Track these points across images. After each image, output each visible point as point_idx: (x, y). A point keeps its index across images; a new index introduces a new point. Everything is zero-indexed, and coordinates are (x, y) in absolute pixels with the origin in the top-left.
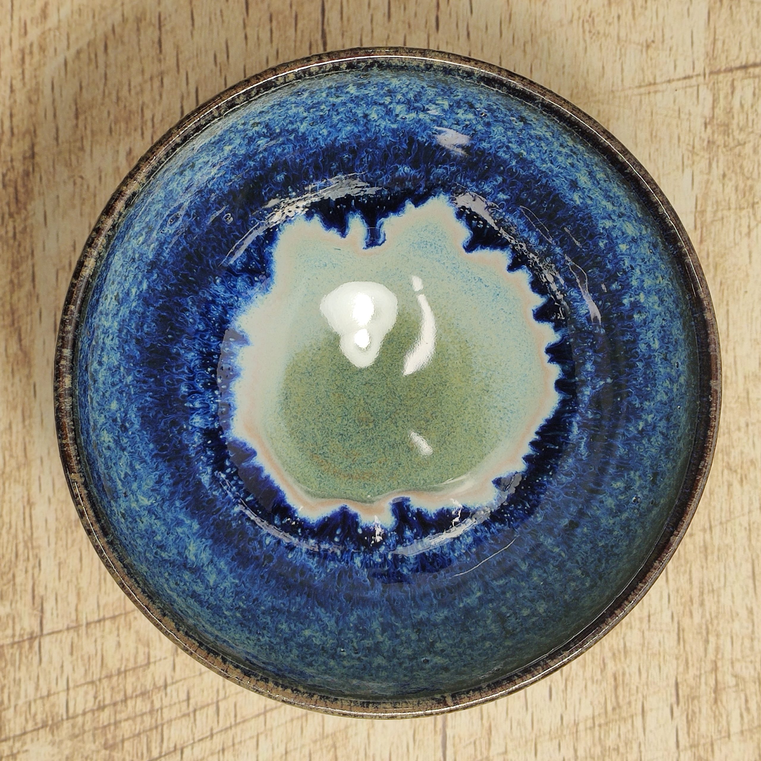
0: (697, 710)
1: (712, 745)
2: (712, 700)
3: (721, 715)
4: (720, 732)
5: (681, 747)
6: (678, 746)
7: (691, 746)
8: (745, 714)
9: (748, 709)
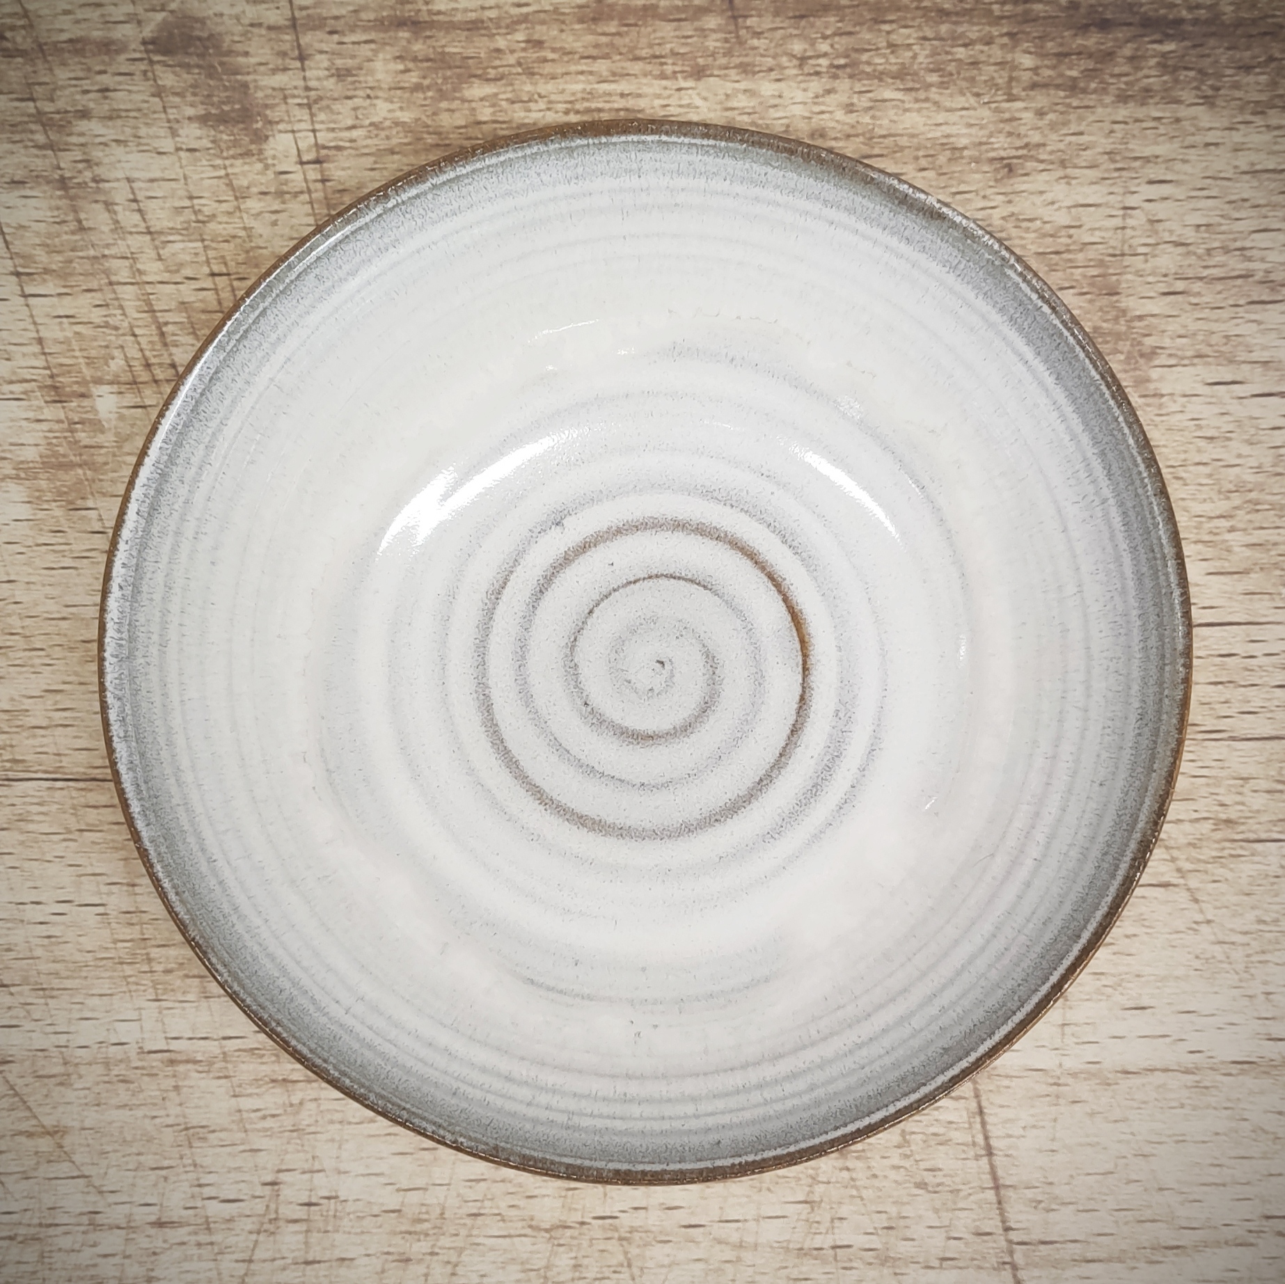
0: (264, 1060)
1: (226, 1077)
2: (274, 1077)
3: (259, 1087)
4: (240, 1086)
5: (224, 1042)
6: (225, 1038)
7: (224, 1053)
8: (259, 1114)
9: (264, 1118)
